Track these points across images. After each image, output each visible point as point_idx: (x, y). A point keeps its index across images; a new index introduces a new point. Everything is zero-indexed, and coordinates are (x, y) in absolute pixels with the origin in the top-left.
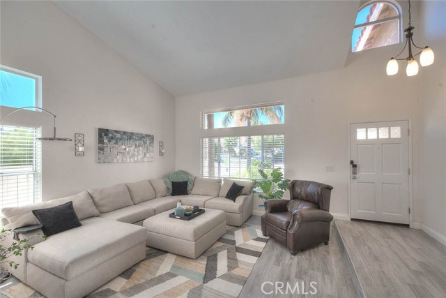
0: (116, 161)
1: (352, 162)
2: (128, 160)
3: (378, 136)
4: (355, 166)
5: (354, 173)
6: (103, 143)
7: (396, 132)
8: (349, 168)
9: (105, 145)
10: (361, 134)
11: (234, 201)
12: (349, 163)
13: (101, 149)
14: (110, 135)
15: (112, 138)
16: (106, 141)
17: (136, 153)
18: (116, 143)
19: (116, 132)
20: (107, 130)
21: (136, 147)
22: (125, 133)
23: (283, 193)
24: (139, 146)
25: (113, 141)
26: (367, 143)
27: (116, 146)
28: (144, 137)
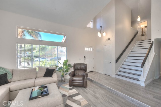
1: (84, 57)
3: (89, 50)
4: (85, 58)
5: (85, 60)
7: (92, 49)
11: (52, 77)
23: (69, 69)
26: (87, 52)
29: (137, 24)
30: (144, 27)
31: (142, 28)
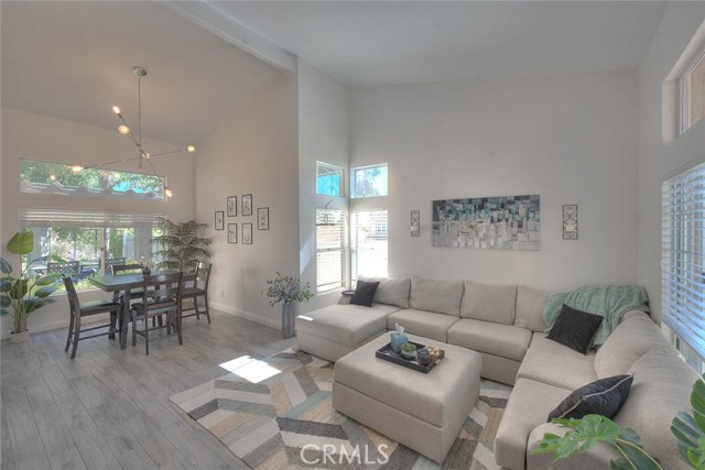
0: (455, 244)
2: (477, 244)
6: (438, 220)
9: (441, 222)
13: (436, 228)
14: (448, 208)
15: (450, 212)
16: (441, 217)
17: (493, 233)
18: (456, 219)
19: (457, 201)
20: (444, 202)
21: (492, 221)
22: (470, 201)
24: (499, 220)
25: (452, 216)
27: (456, 222)
28: (510, 203)
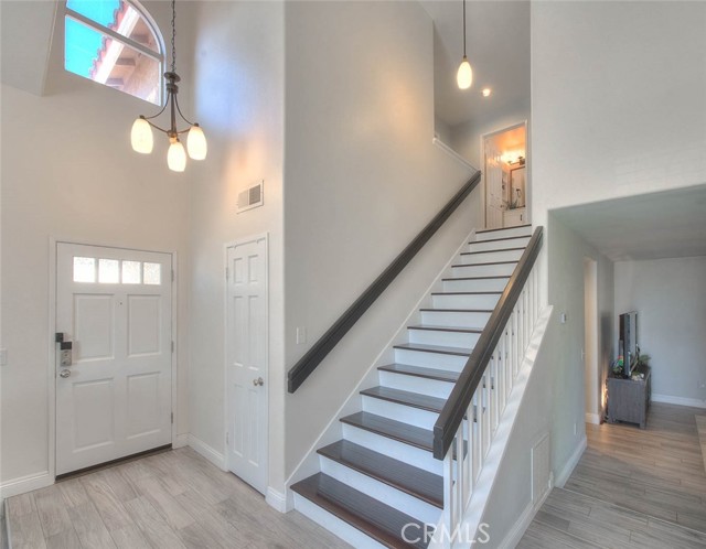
1: (59, 337)
3: (121, 279)
4: (67, 347)
5: (66, 364)
7: (153, 274)
8: (51, 351)
10: (84, 271)
12: (52, 338)
26: (97, 292)
29: (481, 140)
30: (518, 166)
31: (509, 167)
